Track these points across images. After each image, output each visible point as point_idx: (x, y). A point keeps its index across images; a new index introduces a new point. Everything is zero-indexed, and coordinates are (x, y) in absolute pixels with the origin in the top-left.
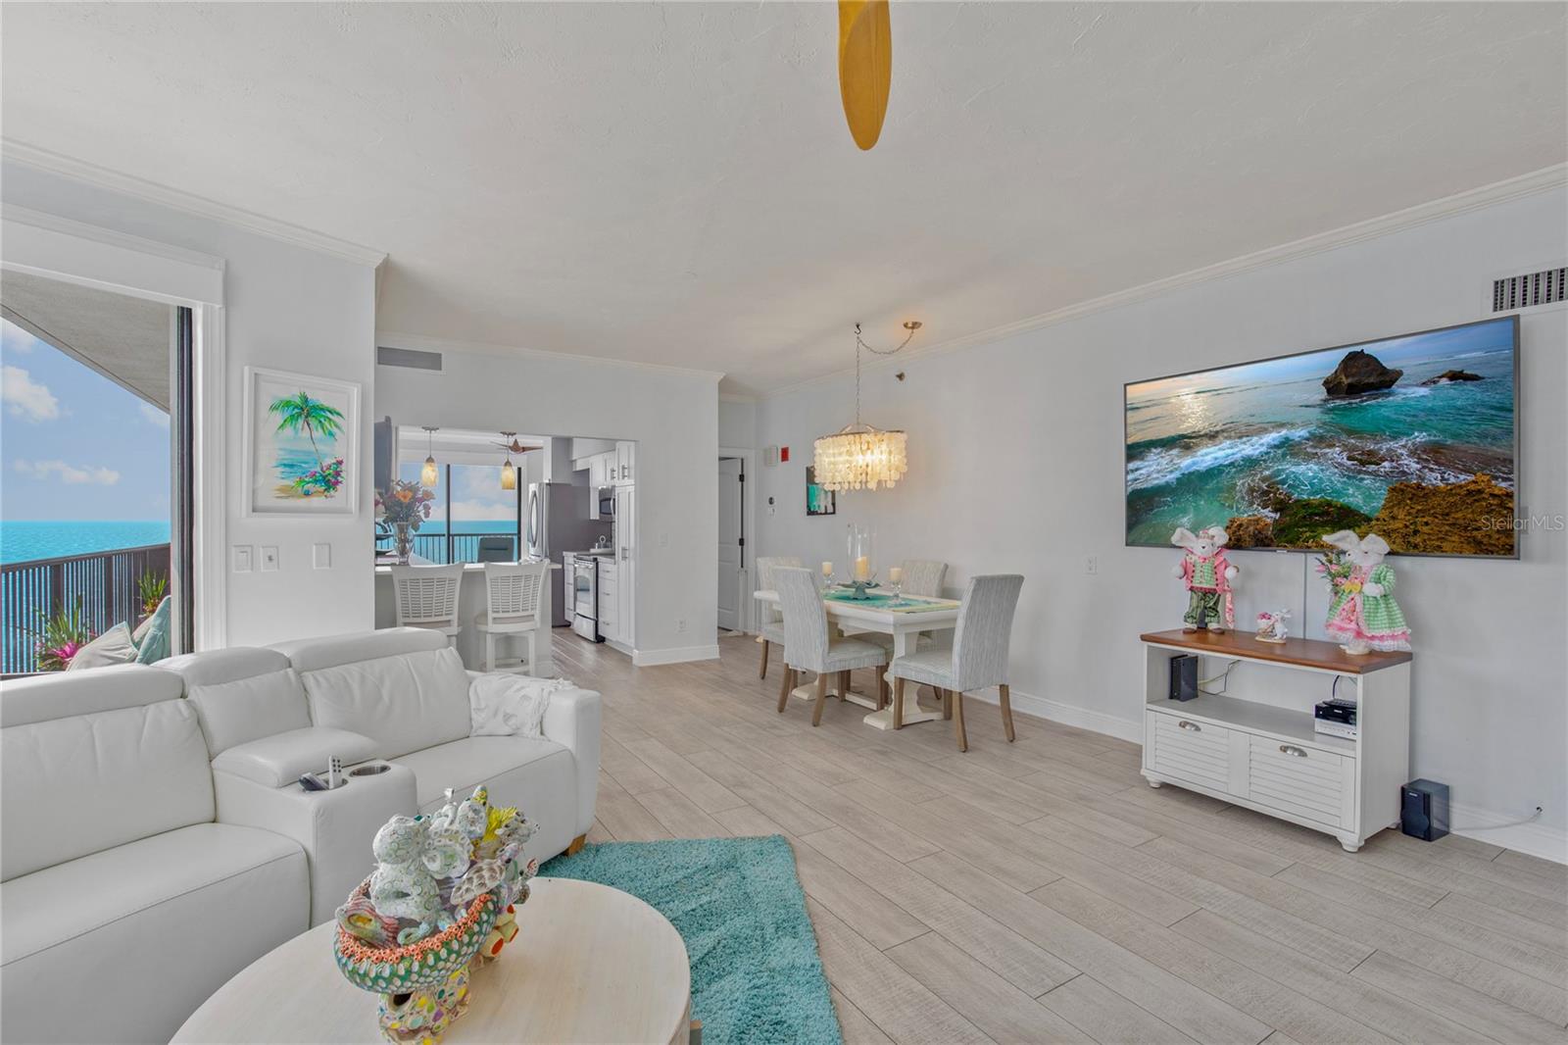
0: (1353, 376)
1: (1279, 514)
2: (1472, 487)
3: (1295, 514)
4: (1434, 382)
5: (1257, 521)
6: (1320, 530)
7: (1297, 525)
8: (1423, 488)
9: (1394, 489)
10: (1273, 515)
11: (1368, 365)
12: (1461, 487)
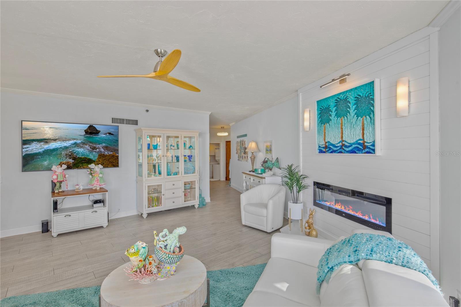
0: (91, 130)
1: (74, 161)
2: (113, 155)
3: (78, 160)
4: (106, 134)
5: (68, 162)
6: (84, 164)
7: (78, 163)
8: (105, 155)
9: (99, 155)
10: (72, 161)
11: (94, 129)
12: (111, 155)
